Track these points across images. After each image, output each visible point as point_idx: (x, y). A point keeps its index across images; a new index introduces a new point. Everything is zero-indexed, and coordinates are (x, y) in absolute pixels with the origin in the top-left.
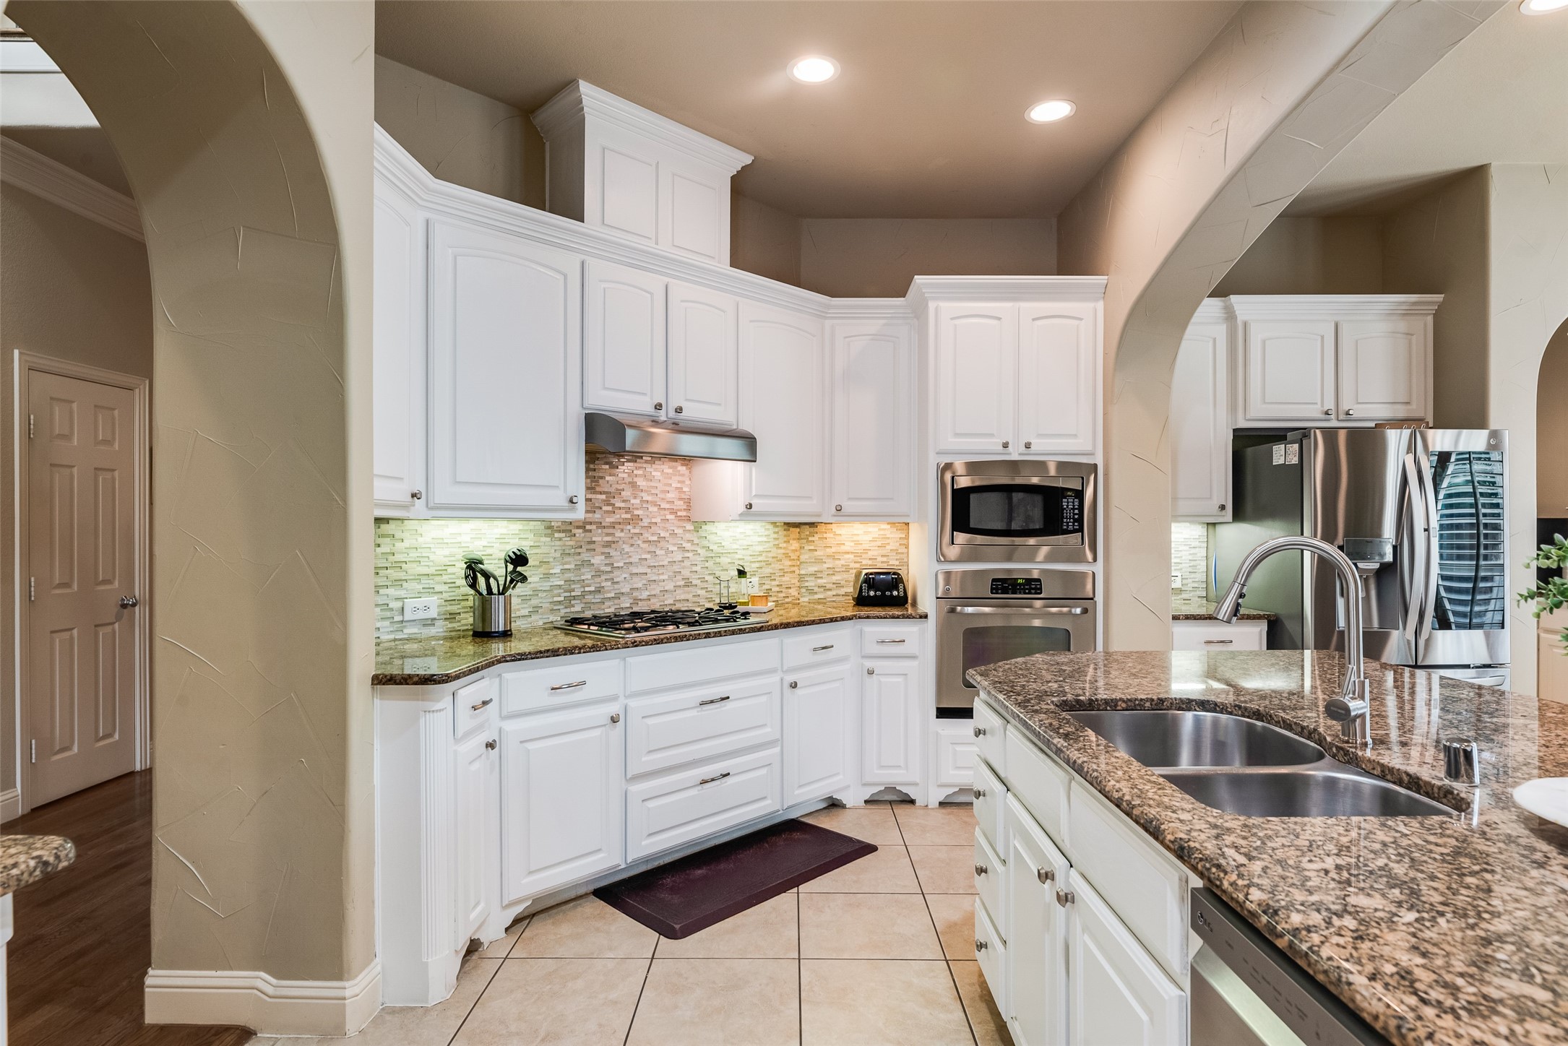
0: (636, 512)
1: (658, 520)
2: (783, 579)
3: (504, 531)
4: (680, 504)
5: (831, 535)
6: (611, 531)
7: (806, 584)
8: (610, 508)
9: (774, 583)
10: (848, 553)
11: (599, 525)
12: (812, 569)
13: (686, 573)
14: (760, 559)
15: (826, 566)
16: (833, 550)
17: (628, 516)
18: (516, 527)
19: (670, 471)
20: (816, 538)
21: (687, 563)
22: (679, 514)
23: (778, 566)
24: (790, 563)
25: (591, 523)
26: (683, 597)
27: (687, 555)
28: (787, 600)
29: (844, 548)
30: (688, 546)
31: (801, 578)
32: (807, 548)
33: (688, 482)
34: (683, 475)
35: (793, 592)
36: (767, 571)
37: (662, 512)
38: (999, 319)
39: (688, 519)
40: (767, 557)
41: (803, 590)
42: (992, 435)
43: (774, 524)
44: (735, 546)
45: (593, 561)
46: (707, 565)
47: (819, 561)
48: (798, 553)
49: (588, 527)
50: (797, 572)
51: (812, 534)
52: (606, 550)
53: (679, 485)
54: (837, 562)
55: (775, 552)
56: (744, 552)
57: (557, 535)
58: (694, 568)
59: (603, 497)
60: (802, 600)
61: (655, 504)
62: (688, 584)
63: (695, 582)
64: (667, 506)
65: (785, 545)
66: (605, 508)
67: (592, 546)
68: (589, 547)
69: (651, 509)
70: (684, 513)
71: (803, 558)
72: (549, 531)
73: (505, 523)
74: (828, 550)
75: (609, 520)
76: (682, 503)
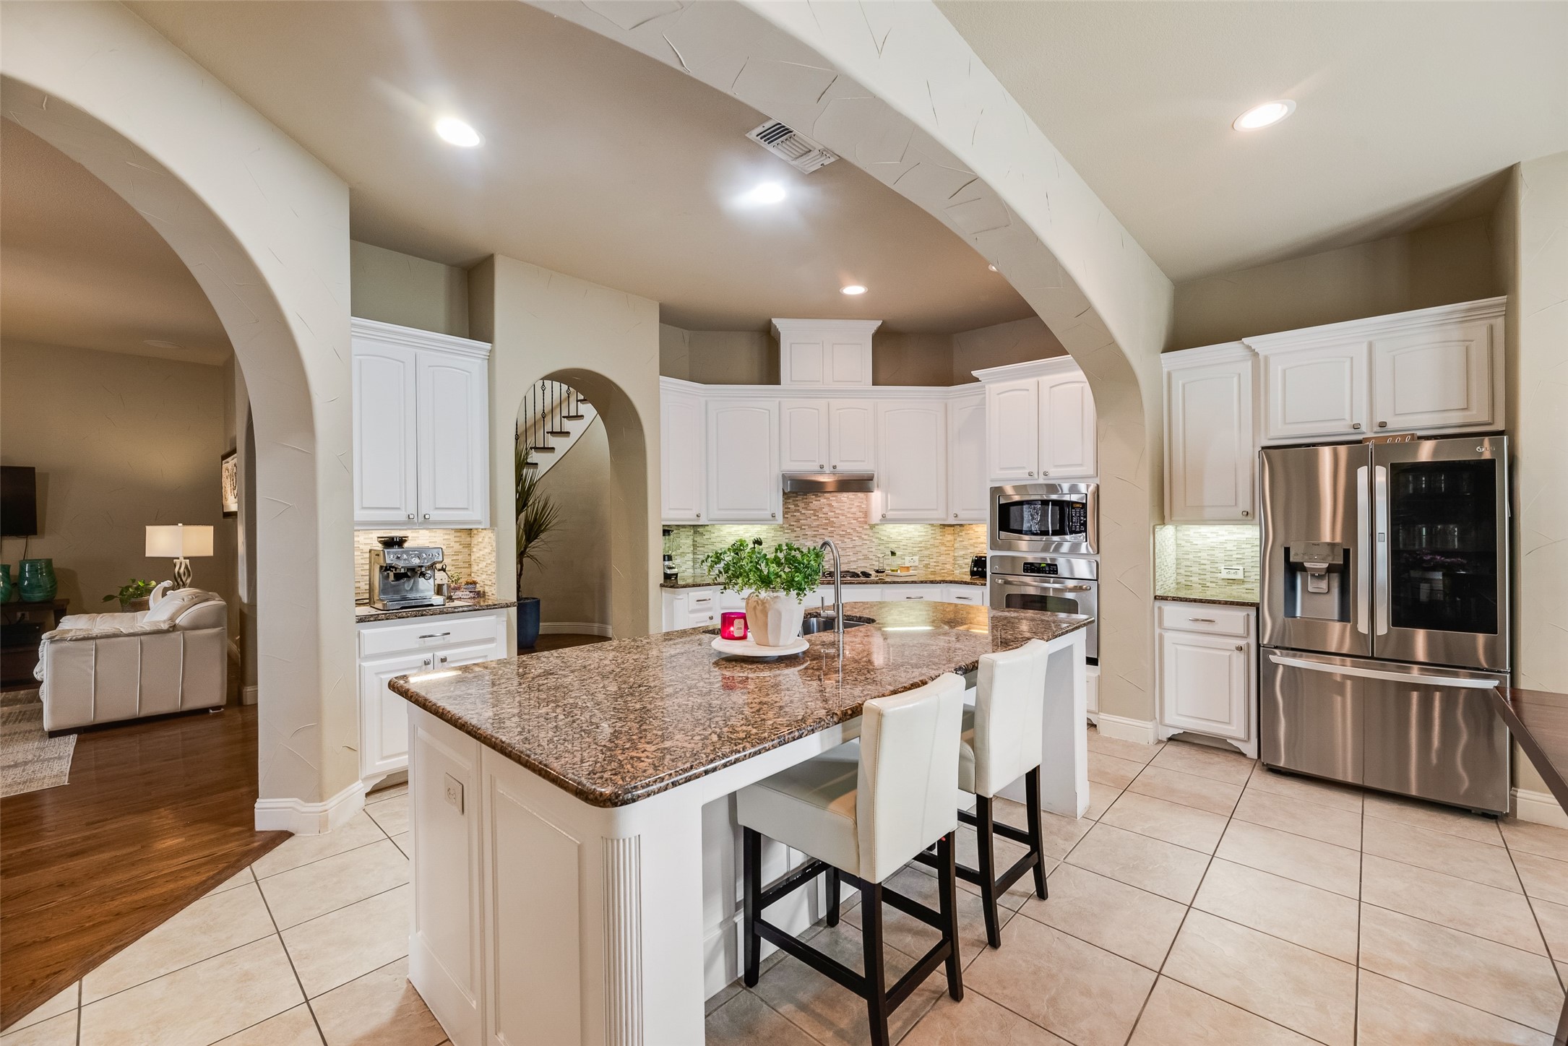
0: (831, 519)
1: (846, 523)
2: (940, 558)
3: (759, 529)
4: (860, 515)
5: (972, 532)
6: (817, 529)
7: (958, 562)
8: (816, 518)
9: (931, 560)
10: (982, 543)
11: (810, 526)
12: (962, 553)
13: (865, 552)
14: (920, 545)
15: (969, 551)
16: (974, 541)
17: (827, 521)
18: (765, 527)
19: (853, 497)
20: (963, 533)
21: (865, 547)
22: (859, 520)
23: (935, 550)
24: (946, 549)
25: (805, 525)
26: (863, 565)
27: (865, 542)
28: (943, 571)
29: (980, 540)
30: (866, 537)
31: (955, 558)
32: (959, 539)
33: (865, 502)
34: (862, 499)
35: (948, 566)
36: (927, 553)
37: (848, 519)
38: (1028, 390)
39: (866, 523)
40: (926, 544)
41: (956, 566)
42: (1024, 468)
43: (932, 525)
44: (900, 538)
45: (806, 544)
46: (879, 548)
47: (965, 548)
48: (953, 543)
49: (803, 527)
50: (952, 554)
51: (961, 531)
52: (814, 539)
53: (859, 504)
54: (976, 549)
55: (932, 542)
56: (907, 541)
57: (786, 531)
58: (871, 550)
59: (812, 512)
60: (955, 572)
61: (843, 515)
62: (866, 558)
63: (871, 557)
64: (852, 516)
65: (941, 537)
66: (813, 518)
67: (806, 537)
68: (804, 537)
69: (841, 517)
70: (863, 519)
71: (956, 546)
72: (782, 529)
73: (759, 526)
74: (971, 541)
75: (816, 523)
76: (861, 514)
